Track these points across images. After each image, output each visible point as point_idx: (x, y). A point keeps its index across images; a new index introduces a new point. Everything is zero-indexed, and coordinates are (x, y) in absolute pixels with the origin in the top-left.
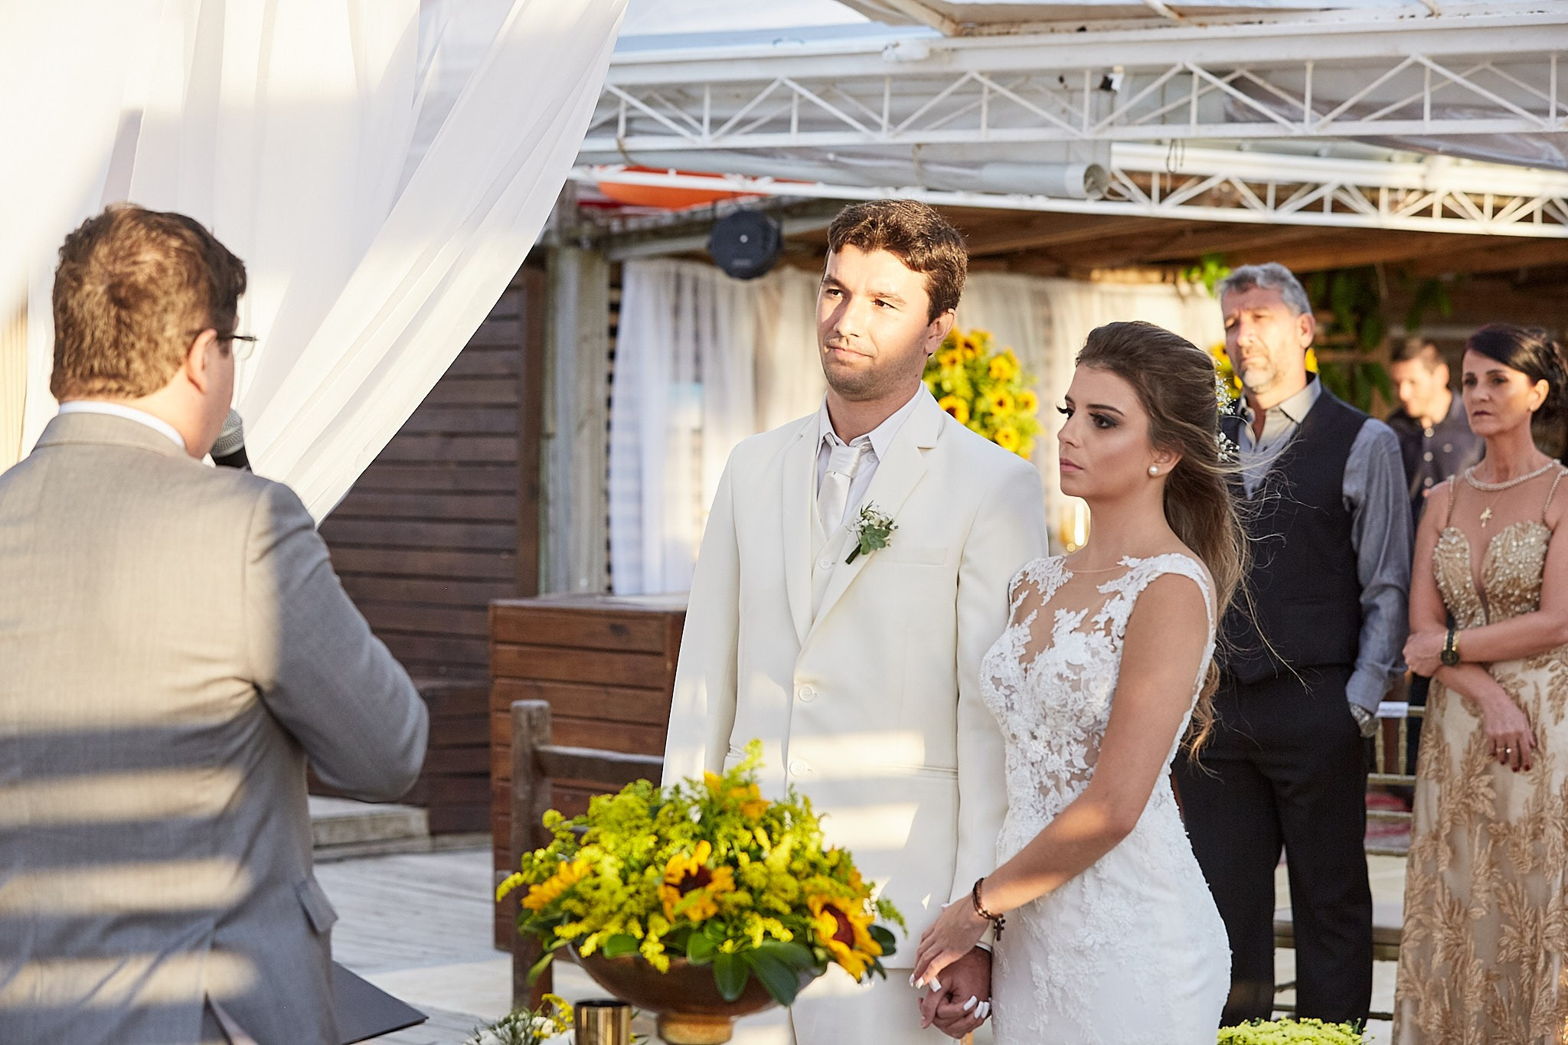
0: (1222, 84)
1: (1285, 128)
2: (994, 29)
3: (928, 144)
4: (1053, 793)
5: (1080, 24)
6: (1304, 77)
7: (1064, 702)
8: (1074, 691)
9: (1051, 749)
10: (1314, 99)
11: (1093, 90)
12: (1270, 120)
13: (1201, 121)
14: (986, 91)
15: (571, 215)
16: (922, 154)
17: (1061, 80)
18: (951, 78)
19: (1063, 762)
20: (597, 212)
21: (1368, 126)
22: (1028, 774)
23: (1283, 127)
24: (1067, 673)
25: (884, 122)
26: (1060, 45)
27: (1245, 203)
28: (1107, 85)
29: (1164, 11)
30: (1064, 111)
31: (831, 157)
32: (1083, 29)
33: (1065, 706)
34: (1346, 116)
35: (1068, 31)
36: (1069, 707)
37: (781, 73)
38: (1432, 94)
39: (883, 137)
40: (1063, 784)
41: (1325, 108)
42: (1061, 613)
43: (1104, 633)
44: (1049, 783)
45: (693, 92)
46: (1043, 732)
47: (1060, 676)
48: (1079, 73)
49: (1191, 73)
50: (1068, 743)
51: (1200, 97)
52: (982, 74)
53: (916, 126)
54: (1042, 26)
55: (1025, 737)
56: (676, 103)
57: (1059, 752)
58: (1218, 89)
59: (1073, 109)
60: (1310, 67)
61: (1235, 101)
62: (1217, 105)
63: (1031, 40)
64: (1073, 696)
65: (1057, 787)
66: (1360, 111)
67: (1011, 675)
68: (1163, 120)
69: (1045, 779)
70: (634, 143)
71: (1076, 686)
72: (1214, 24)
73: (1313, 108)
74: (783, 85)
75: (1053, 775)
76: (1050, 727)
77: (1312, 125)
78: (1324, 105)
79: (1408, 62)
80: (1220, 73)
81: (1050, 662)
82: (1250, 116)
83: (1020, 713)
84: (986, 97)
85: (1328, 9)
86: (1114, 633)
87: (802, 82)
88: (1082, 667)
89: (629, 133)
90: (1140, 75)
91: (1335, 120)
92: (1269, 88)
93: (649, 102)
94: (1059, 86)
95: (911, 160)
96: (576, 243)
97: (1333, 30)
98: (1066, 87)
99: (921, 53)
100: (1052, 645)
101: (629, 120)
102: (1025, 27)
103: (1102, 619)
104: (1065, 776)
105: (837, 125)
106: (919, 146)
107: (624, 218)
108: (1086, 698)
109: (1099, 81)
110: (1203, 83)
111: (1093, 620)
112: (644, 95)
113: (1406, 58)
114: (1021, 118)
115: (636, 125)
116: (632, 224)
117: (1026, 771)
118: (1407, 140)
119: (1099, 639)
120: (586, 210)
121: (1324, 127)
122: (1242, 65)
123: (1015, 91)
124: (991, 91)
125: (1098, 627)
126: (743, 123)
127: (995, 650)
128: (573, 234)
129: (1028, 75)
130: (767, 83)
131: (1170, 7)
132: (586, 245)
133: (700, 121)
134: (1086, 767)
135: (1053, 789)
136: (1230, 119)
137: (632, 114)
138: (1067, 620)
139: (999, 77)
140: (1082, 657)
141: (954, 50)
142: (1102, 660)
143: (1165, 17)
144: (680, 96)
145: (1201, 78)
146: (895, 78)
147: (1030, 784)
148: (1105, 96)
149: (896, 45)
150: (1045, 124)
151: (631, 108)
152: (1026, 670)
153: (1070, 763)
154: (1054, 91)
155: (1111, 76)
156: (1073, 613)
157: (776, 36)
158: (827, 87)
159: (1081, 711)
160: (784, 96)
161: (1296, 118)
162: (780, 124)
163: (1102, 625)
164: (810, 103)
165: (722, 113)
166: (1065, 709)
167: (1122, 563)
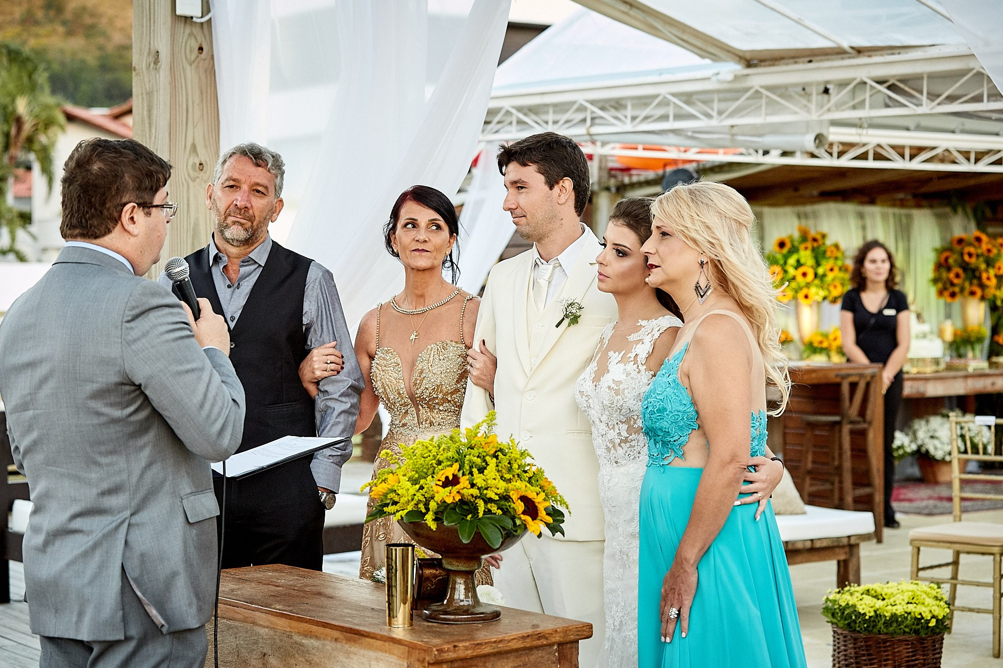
0: (882, 88)
1: (914, 110)
2: (767, 63)
3: (737, 126)
4: (613, 451)
5: (808, 59)
6: (922, 84)
7: (612, 402)
8: (617, 395)
9: (609, 428)
10: (928, 94)
11: (818, 94)
12: (905, 106)
13: (872, 107)
14: (764, 97)
15: (605, 174)
16: (735, 130)
17: (804, 89)
18: (747, 90)
19: (616, 433)
20: (618, 173)
21: (956, 107)
22: (601, 441)
23: (912, 109)
24: (613, 385)
25: (714, 114)
26: (799, 70)
27: (957, 161)
28: (826, 91)
29: (850, 50)
30: (805, 106)
31: (690, 134)
32: (810, 61)
33: (612, 404)
34: (945, 102)
35: (804, 63)
36: (615, 404)
37: (663, 90)
38: (988, 90)
39: (714, 123)
40: (617, 445)
41: (934, 98)
42: (611, 353)
43: (633, 362)
44: (610, 445)
45: (623, 102)
46: (604, 418)
47: (609, 387)
48: (810, 84)
49: (865, 83)
50: (617, 423)
51: (871, 96)
52: (762, 87)
53: (731, 115)
54: (791, 61)
55: (597, 421)
56: (616, 108)
57: (613, 428)
58: (879, 91)
59: (808, 105)
60: (925, 77)
61: (890, 97)
62: (880, 98)
63: (784, 68)
64: (616, 398)
65: (614, 446)
66: (951, 99)
67: (588, 390)
68: (854, 107)
69: (608, 443)
70: (595, 130)
71: (617, 393)
72: (875, 55)
73: (928, 98)
74: (665, 97)
75: (611, 441)
76: (607, 416)
77: (927, 107)
78: (932, 96)
79: (974, 71)
80: (880, 82)
81: (607, 380)
82: (897, 104)
83: (593, 409)
84: (764, 101)
85: (933, 45)
86: (639, 362)
87: (674, 95)
88: (620, 382)
89: (592, 125)
90: (842, 84)
91: (939, 104)
92: (907, 89)
93: (603, 109)
94: (802, 92)
95: (728, 133)
96: (608, 189)
97: (935, 56)
98: (806, 93)
99: (730, 77)
100: (608, 372)
101: (593, 119)
102: (782, 62)
103: (632, 355)
104: (617, 441)
105: (691, 117)
106: (732, 126)
107: (630, 176)
108: (623, 399)
109: (822, 88)
110: (872, 87)
111: (628, 356)
112: (600, 105)
113: (972, 69)
114: (783, 110)
115: (597, 121)
116: (635, 179)
117: (600, 440)
118: (976, 114)
119: (631, 367)
120: (613, 172)
121: (933, 108)
122: (893, 76)
123: (781, 96)
124: (767, 97)
125: (631, 360)
126: (646, 118)
127: (582, 377)
128: (606, 185)
129: (786, 87)
130: (656, 96)
131: (852, 48)
132: (613, 190)
133: (626, 117)
134: (628, 436)
135: (613, 449)
136: (887, 106)
137: (594, 115)
138: (615, 356)
139: (771, 89)
140: (622, 377)
141: (747, 75)
142: (632, 378)
143: (850, 53)
144: (618, 105)
145: (871, 86)
146: (719, 91)
147: (602, 447)
148: (825, 96)
149: (718, 74)
150: (796, 113)
151: (593, 112)
152: (596, 386)
153: (619, 434)
154: (800, 95)
155: (829, 86)
156: (617, 353)
157: (660, 72)
158: (688, 98)
159: (622, 406)
160: (665, 103)
161: (919, 105)
162: (664, 118)
163: (632, 359)
164: (678, 106)
165: (635, 113)
166: (613, 406)
167: (639, 324)
